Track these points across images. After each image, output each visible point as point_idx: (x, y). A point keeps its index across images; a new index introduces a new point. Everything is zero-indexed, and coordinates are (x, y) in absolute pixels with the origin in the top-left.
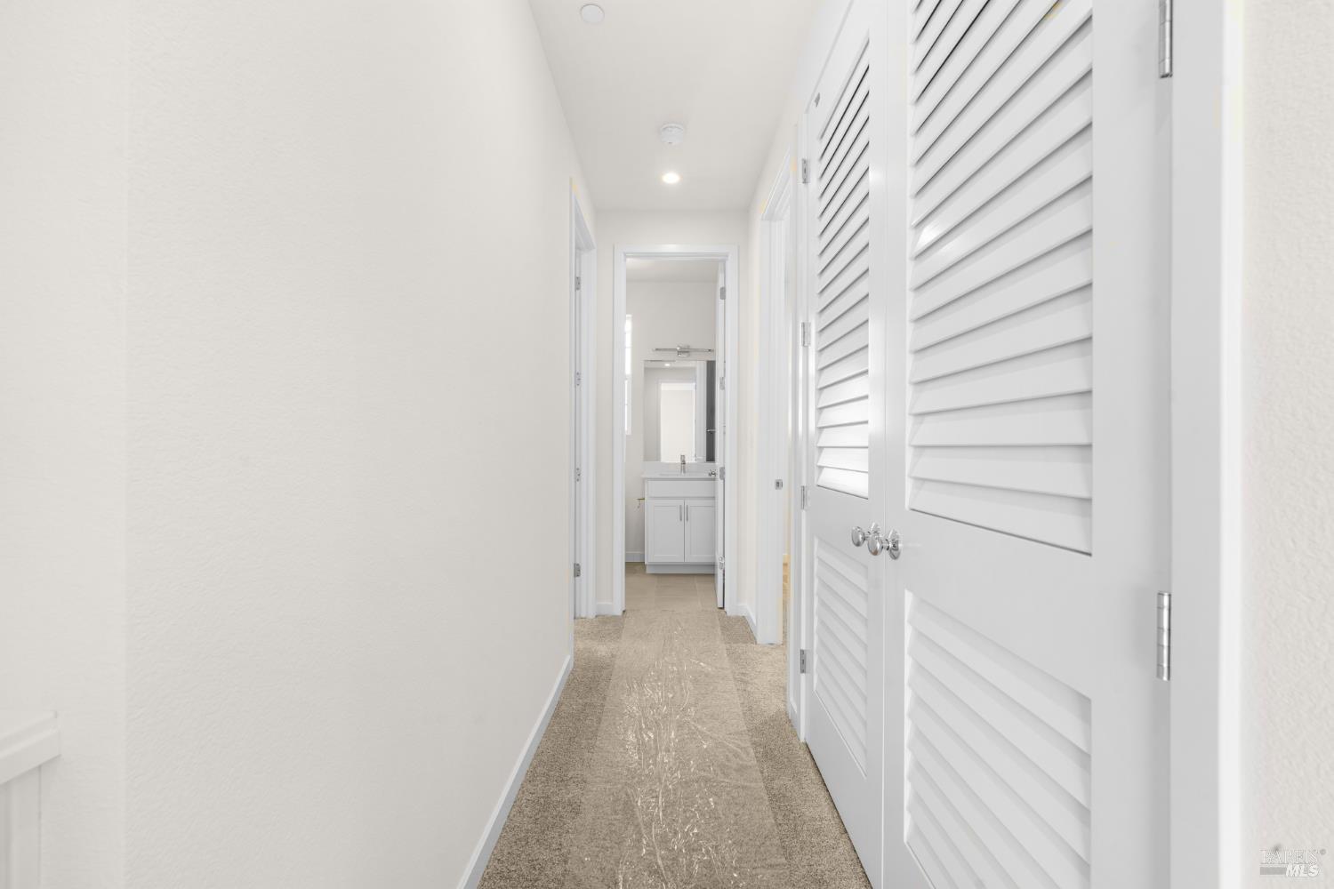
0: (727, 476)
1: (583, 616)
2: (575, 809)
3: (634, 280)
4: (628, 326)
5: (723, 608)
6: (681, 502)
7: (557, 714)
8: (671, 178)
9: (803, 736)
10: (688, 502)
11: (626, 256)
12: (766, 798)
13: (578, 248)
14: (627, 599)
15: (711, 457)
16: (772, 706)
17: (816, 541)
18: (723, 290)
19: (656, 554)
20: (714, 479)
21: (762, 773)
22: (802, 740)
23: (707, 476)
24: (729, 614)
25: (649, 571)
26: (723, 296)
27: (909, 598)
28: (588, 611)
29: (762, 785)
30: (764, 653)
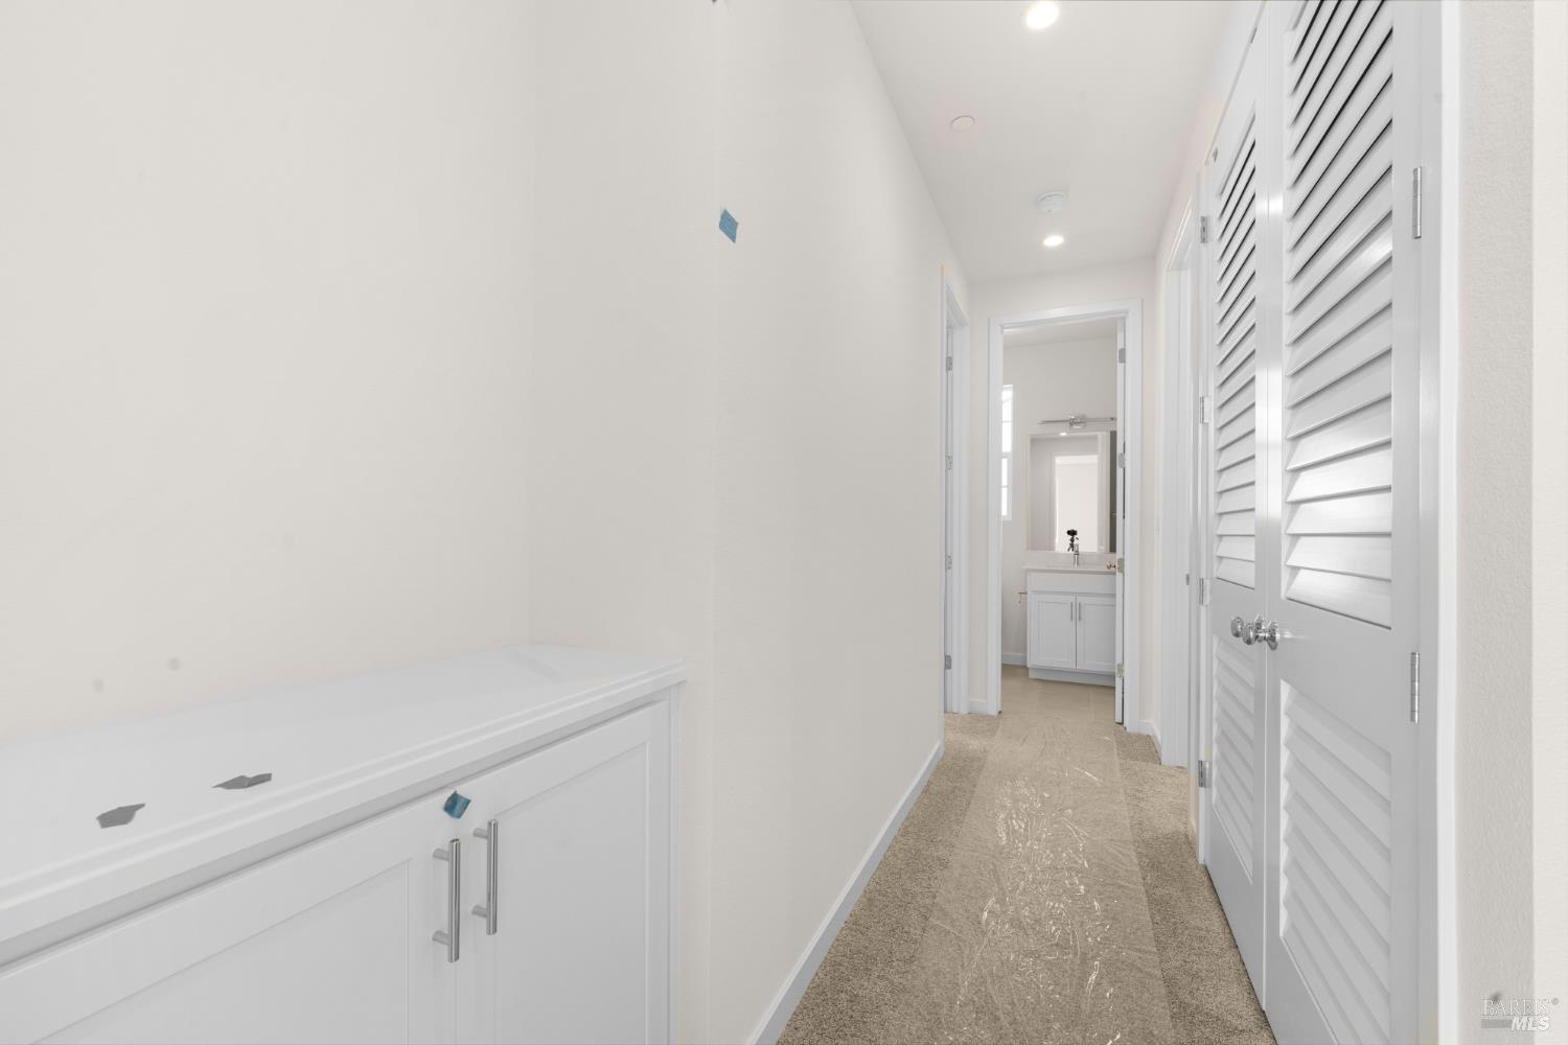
0: (1126, 569)
1: (955, 711)
2: (944, 864)
3: (1012, 347)
4: (1008, 396)
5: (1122, 723)
6: (1072, 599)
7: (927, 790)
8: (1053, 241)
9: (1203, 855)
10: (1080, 599)
11: (1003, 327)
12: (1145, 899)
13: (950, 327)
14: (1003, 701)
15: (1113, 549)
16: (1170, 825)
17: (1215, 641)
18: (1123, 352)
19: (1039, 656)
20: (1114, 574)
21: (1144, 879)
22: (1201, 861)
23: (1107, 570)
24: (1128, 730)
25: (1032, 675)
26: (1123, 359)
27: (1285, 689)
28: (960, 706)
29: (1143, 889)
30: (1168, 775)
